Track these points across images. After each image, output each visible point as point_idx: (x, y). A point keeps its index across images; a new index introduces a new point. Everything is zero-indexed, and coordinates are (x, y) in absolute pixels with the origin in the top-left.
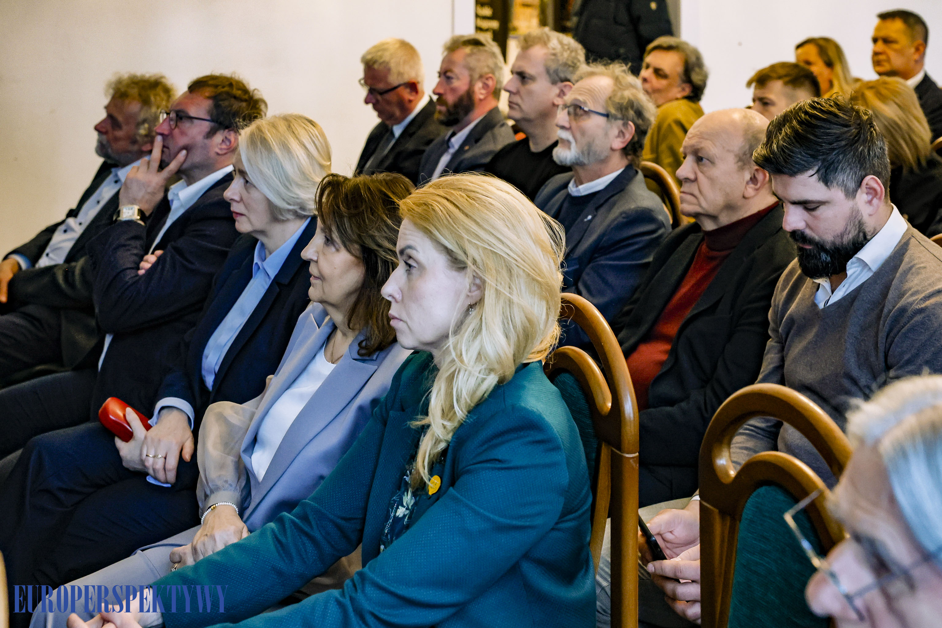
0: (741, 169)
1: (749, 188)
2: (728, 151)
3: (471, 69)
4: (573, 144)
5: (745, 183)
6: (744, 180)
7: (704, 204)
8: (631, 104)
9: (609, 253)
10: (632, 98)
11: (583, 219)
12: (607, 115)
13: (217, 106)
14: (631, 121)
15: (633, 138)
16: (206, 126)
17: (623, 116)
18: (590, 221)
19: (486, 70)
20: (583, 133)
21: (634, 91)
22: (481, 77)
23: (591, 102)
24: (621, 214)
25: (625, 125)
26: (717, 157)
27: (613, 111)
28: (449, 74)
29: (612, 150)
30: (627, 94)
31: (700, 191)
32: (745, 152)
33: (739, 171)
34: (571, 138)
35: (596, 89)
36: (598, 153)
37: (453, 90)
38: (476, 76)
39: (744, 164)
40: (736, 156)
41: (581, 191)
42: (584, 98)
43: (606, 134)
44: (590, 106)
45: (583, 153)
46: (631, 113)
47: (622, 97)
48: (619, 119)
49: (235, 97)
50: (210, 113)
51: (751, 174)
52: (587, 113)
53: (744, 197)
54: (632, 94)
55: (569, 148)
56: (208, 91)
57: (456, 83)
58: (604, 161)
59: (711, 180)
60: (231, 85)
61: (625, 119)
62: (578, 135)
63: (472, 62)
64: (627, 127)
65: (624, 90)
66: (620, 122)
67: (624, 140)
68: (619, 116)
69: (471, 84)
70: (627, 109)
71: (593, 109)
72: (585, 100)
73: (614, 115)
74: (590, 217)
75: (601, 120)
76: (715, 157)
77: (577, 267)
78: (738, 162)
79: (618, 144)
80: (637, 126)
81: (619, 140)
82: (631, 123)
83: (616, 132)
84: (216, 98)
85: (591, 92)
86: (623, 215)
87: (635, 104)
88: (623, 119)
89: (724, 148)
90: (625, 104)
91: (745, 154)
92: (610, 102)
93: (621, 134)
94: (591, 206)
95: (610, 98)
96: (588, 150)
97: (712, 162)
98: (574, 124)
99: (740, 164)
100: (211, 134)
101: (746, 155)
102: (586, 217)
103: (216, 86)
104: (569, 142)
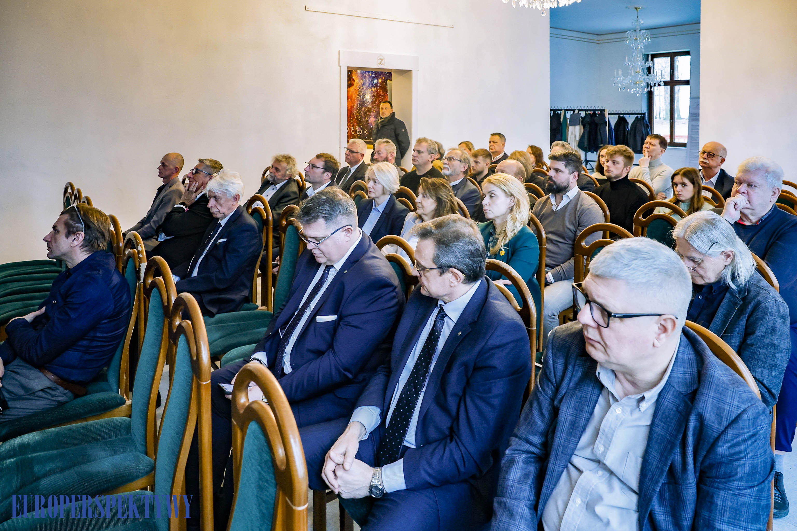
3: (387, 150)
4: (450, 169)
12: (460, 161)
13: (326, 164)
15: (467, 169)
16: (322, 170)
19: (391, 150)
20: (453, 166)
22: (390, 152)
23: (456, 157)
25: (465, 165)
27: (462, 160)
28: (380, 152)
29: (461, 171)
34: (449, 167)
36: (457, 172)
37: (381, 157)
38: (389, 152)
42: (454, 155)
43: (460, 166)
45: (452, 172)
46: (467, 161)
47: (465, 156)
49: (332, 162)
50: (324, 166)
52: (455, 160)
55: (447, 170)
56: (323, 159)
57: (382, 155)
58: (458, 175)
60: (331, 158)
61: (465, 162)
62: (451, 166)
63: (387, 148)
65: (465, 154)
66: (463, 164)
67: (465, 169)
69: (387, 155)
75: (459, 162)
79: (463, 170)
80: (469, 165)
82: (467, 164)
83: (462, 166)
84: (325, 161)
90: (466, 158)
92: (461, 157)
93: (464, 167)
96: (454, 171)
98: (450, 163)
100: (323, 173)
103: (326, 158)
104: (447, 168)
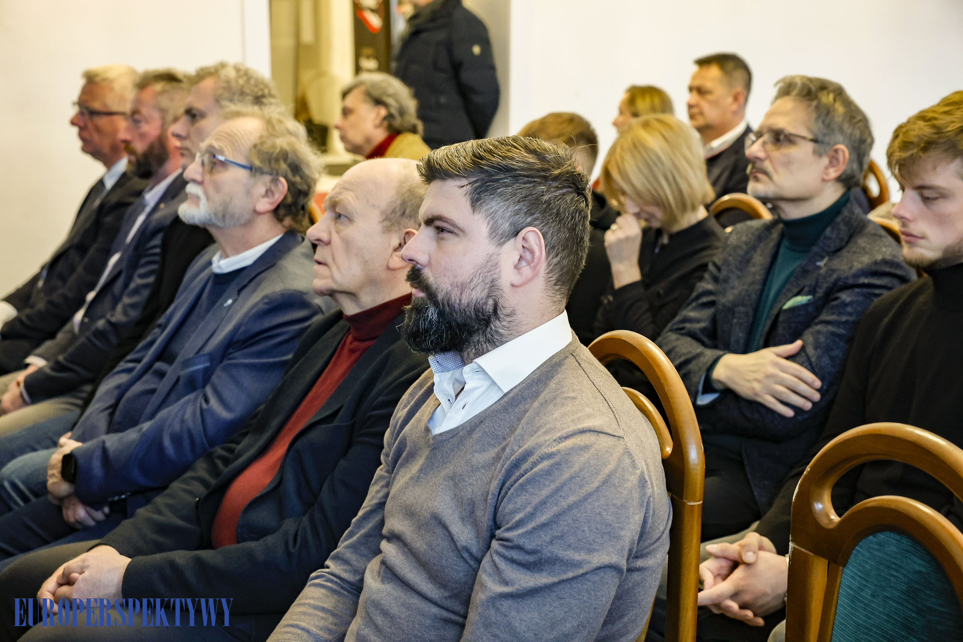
0: (387, 230)
1: (396, 256)
2: (373, 206)
3: (162, 110)
4: (203, 200)
5: (391, 250)
6: (389, 245)
7: (337, 276)
8: (284, 155)
9: (246, 347)
10: (286, 147)
11: (223, 304)
12: (251, 168)
14: (282, 176)
15: (285, 198)
17: (272, 169)
18: (230, 306)
20: (217, 187)
21: (293, 139)
23: (230, 150)
24: (264, 298)
25: (275, 181)
26: (357, 213)
27: (257, 163)
28: (137, 116)
29: (256, 213)
30: (282, 143)
31: (334, 259)
32: (395, 209)
33: (384, 232)
34: (201, 193)
35: (238, 134)
36: (237, 215)
37: (142, 136)
38: (170, 118)
39: (392, 225)
40: (382, 213)
41: (223, 267)
42: (222, 145)
43: (248, 193)
44: (228, 155)
45: (215, 214)
46: (284, 166)
47: (274, 146)
48: (267, 173)
51: (400, 238)
52: (224, 164)
53: (388, 268)
54: (290, 144)
55: (197, 205)
57: (145, 128)
58: (247, 226)
59: (347, 244)
61: (275, 175)
62: (211, 190)
64: (277, 185)
65: (278, 137)
66: (267, 178)
67: (272, 201)
68: (266, 169)
69: (163, 129)
70: (277, 160)
71: (231, 159)
72: (221, 148)
73: (260, 168)
74: (230, 302)
75: (243, 174)
76: (355, 212)
77: (208, 364)
78: (384, 220)
79: (266, 205)
80: (291, 185)
81: (266, 200)
82: (282, 180)
83: (262, 190)
85: (231, 138)
86: (265, 301)
87: (290, 156)
88: (271, 174)
89: (368, 201)
90: (275, 155)
91: (394, 211)
92: (254, 151)
93: (268, 193)
94: (233, 287)
95: (255, 146)
96: (224, 211)
97: (350, 220)
98: (207, 178)
99: (386, 223)
101: (395, 213)
102: (226, 301)
104: (198, 198)
